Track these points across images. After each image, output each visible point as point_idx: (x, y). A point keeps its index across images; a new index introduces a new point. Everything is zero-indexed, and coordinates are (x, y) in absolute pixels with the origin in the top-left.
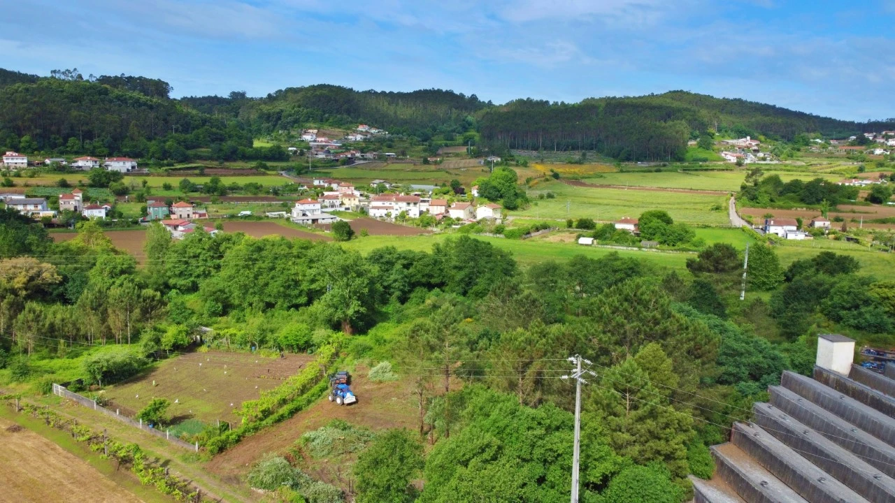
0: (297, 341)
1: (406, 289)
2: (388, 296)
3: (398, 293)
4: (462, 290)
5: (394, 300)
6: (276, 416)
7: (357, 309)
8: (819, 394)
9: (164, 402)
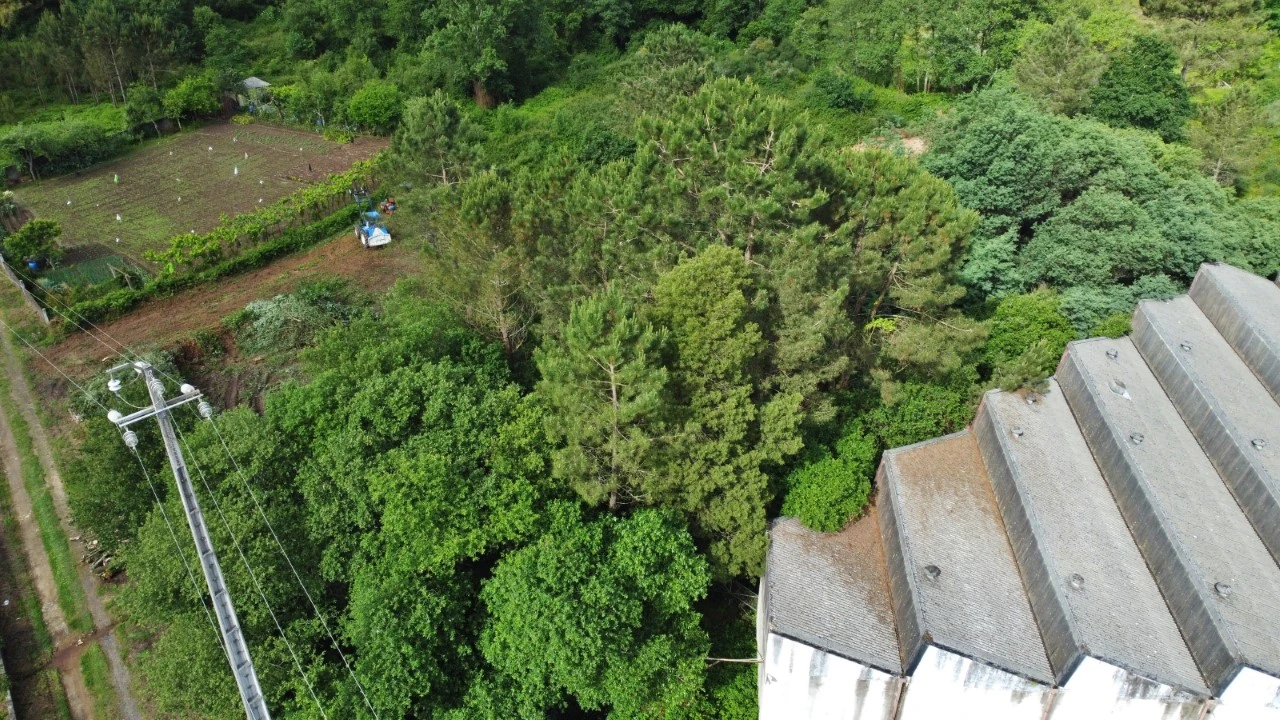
0: (376, 115)
1: (627, 22)
2: (598, 34)
3: (610, 31)
4: (727, 29)
5: (607, 42)
6: (225, 265)
7: (489, 62)
8: (1249, 332)
9: (50, 226)
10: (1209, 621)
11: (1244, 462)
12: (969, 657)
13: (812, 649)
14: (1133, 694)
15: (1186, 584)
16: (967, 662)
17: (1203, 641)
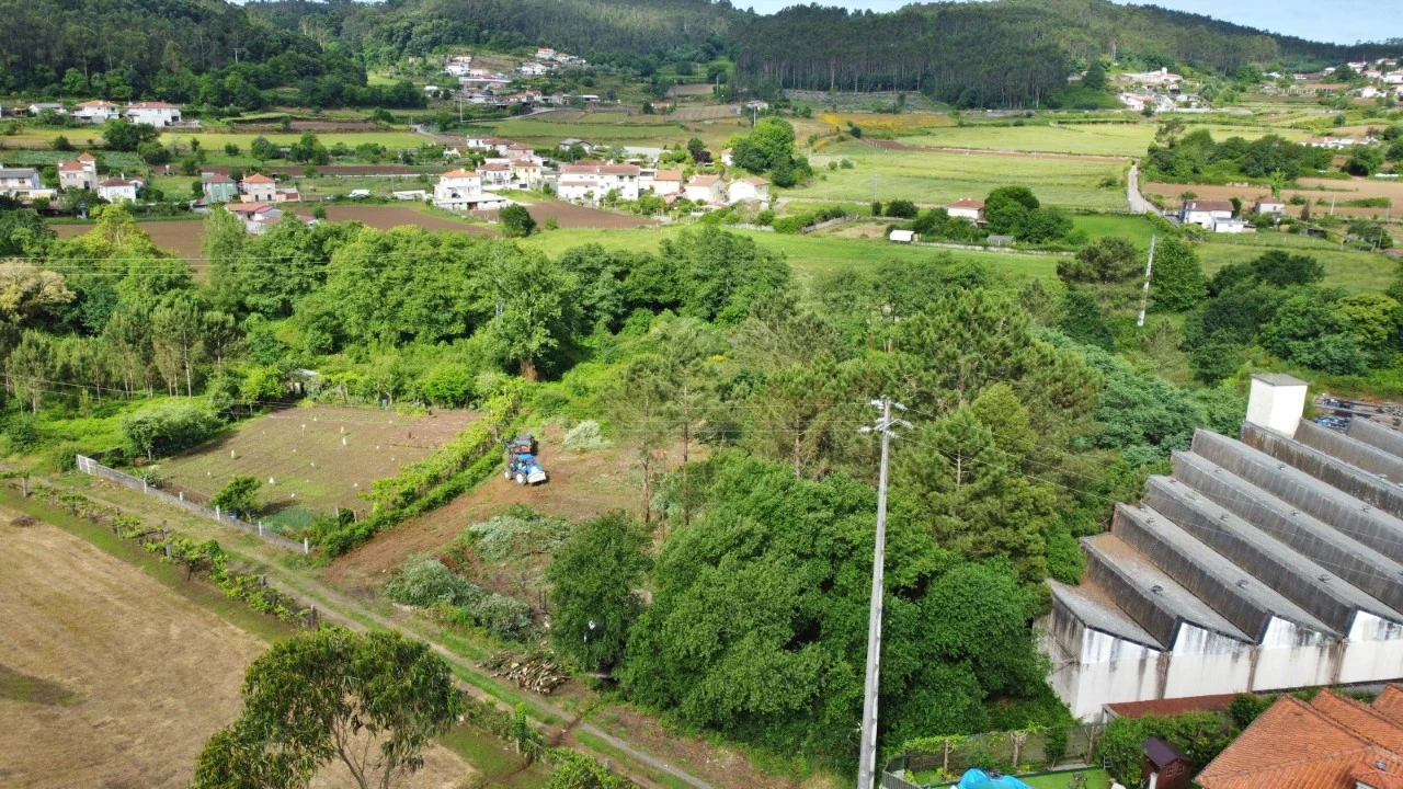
0: (452, 390)
1: (620, 311)
2: (592, 322)
3: (606, 318)
4: (706, 313)
5: (602, 328)
6: (424, 501)
7: (543, 341)
8: (1248, 463)
9: (252, 480)
10: (1325, 595)
11: (1292, 525)
12: (1206, 628)
13: (1112, 638)
14: (1300, 644)
15: (1300, 582)
16: (1205, 632)
17: (1325, 609)
